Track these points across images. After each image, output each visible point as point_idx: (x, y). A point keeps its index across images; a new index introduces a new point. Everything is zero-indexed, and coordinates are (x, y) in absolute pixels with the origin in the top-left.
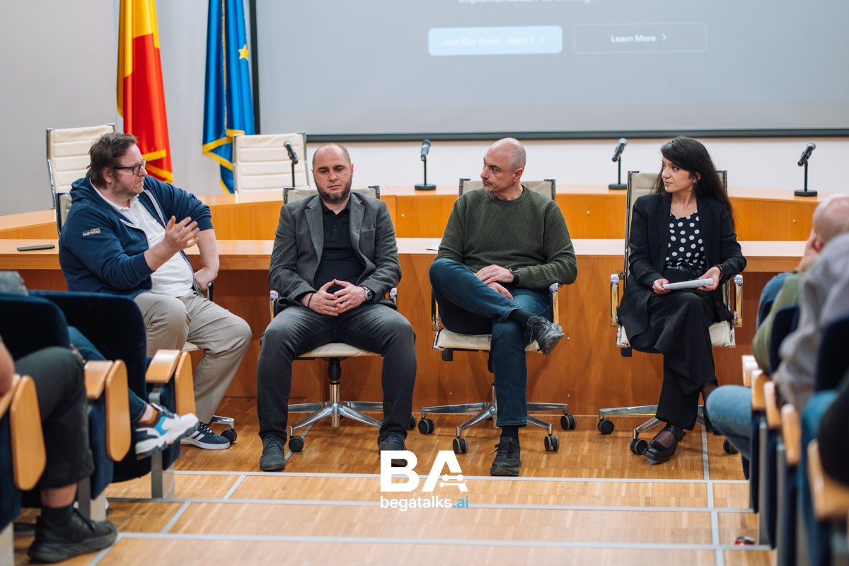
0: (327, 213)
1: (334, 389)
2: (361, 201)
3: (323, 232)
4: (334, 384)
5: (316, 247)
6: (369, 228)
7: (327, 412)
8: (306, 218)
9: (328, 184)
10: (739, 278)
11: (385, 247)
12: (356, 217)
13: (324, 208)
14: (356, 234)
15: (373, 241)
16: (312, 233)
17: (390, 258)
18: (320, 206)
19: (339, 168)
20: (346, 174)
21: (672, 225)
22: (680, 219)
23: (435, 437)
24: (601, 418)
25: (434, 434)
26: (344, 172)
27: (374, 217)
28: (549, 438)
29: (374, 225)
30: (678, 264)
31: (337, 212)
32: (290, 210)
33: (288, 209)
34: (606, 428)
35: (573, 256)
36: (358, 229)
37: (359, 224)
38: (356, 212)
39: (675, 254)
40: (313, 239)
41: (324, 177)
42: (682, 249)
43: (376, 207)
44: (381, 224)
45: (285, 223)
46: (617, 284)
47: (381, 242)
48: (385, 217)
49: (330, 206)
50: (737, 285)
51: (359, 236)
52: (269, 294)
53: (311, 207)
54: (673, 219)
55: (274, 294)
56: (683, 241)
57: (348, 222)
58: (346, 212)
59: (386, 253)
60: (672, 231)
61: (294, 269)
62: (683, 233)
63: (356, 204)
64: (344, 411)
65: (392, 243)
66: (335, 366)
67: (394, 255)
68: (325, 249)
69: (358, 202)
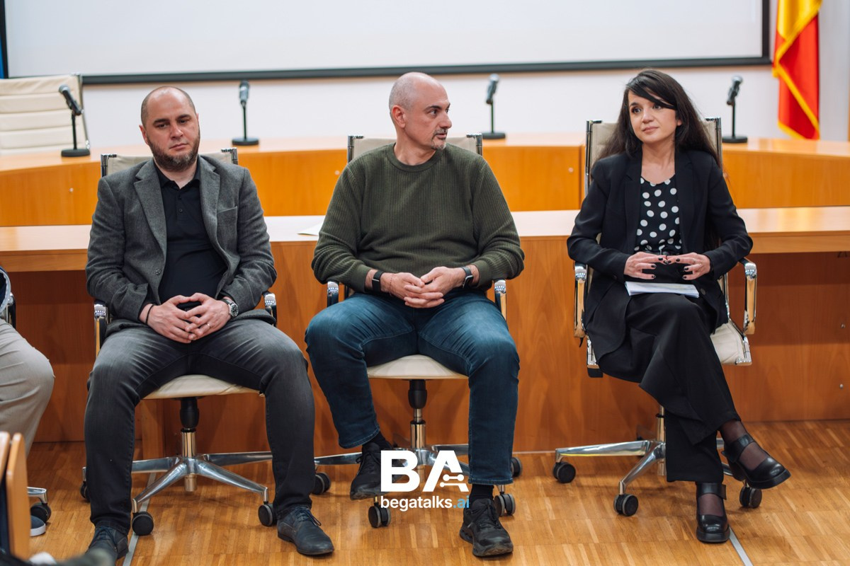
0: (167, 185)
1: (189, 439)
2: (214, 168)
3: (163, 213)
4: (189, 431)
5: (157, 234)
6: (229, 205)
7: (179, 470)
8: (136, 194)
9: (171, 143)
10: (750, 268)
11: (254, 236)
12: (209, 191)
13: (161, 178)
14: (212, 217)
15: (236, 224)
16: (148, 215)
17: (260, 252)
18: (155, 174)
19: (183, 119)
20: (193, 128)
21: (646, 195)
22: (657, 185)
23: (333, 499)
24: (558, 461)
25: (329, 495)
26: (191, 124)
27: (235, 190)
28: (501, 498)
29: (235, 200)
30: (661, 248)
31: (182, 184)
32: (113, 185)
33: (110, 183)
34: (565, 473)
35: (516, 238)
36: (214, 208)
37: (214, 200)
38: (209, 183)
39: (653, 235)
40: (151, 224)
41: (163, 134)
42: (663, 227)
43: (238, 177)
44: (246, 201)
45: (107, 206)
46: (583, 279)
47: (249, 229)
48: (251, 191)
49: (170, 176)
50: (748, 278)
51: (216, 218)
52: (93, 310)
53: (143, 177)
54: (647, 187)
55: (100, 310)
56: (664, 215)
57: (198, 198)
58: (195, 184)
59: (255, 244)
60: (648, 204)
61: (124, 269)
62: (662, 204)
63: (207, 172)
64: (204, 469)
65: (261, 230)
66: (190, 408)
67: (265, 247)
68: (169, 240)
69: (211, 169)
